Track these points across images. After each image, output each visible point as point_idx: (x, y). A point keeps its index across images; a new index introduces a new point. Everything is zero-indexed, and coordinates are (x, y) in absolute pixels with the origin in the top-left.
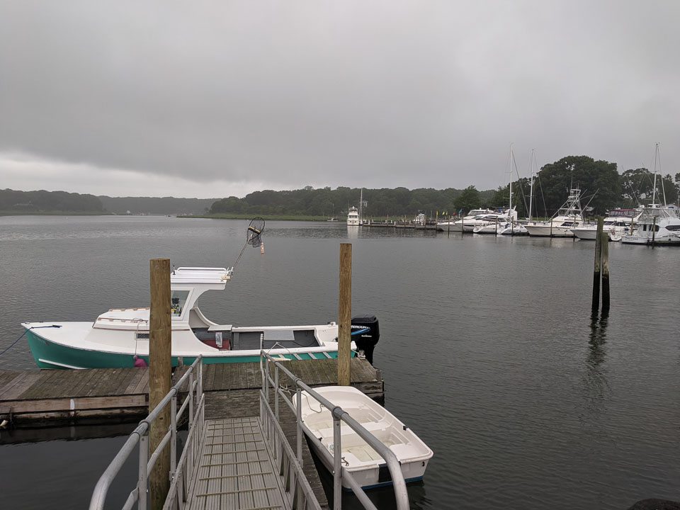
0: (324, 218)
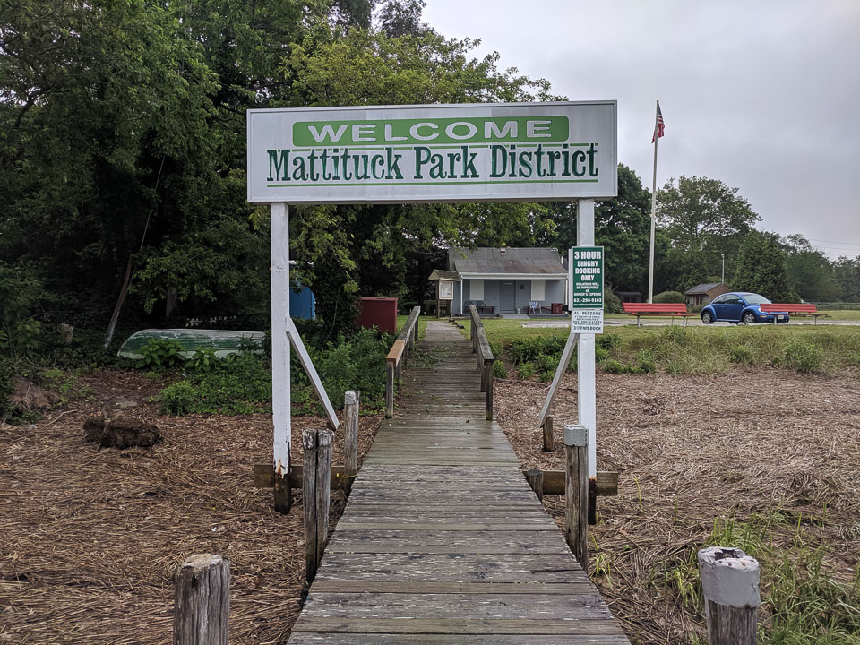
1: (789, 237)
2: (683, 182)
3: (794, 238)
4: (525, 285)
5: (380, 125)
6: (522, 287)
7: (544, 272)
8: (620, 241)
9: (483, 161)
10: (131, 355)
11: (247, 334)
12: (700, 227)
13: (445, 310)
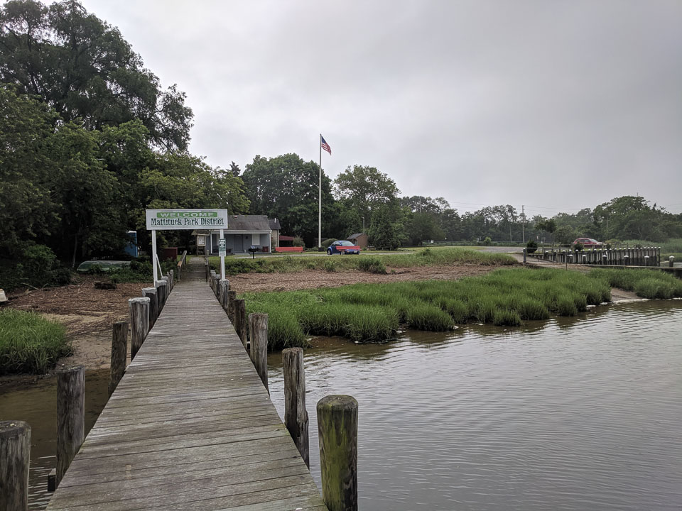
1: (437, 199)
2: (356, 168)
3: (440, 200)
4: (249, 237)
5: (177, 213)
6: (247, 238)
7: (258, 229)
8: (311, 208)
9: (199, 221)
10: (82, 270)
11: (124, 262)
12: (368, 196)
13: (202, 251)
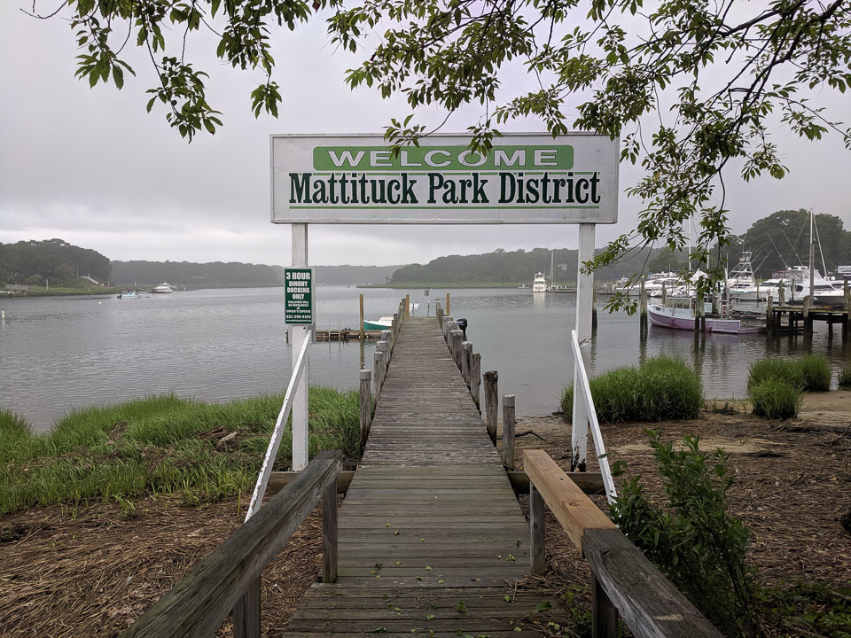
0: (514, 284)
